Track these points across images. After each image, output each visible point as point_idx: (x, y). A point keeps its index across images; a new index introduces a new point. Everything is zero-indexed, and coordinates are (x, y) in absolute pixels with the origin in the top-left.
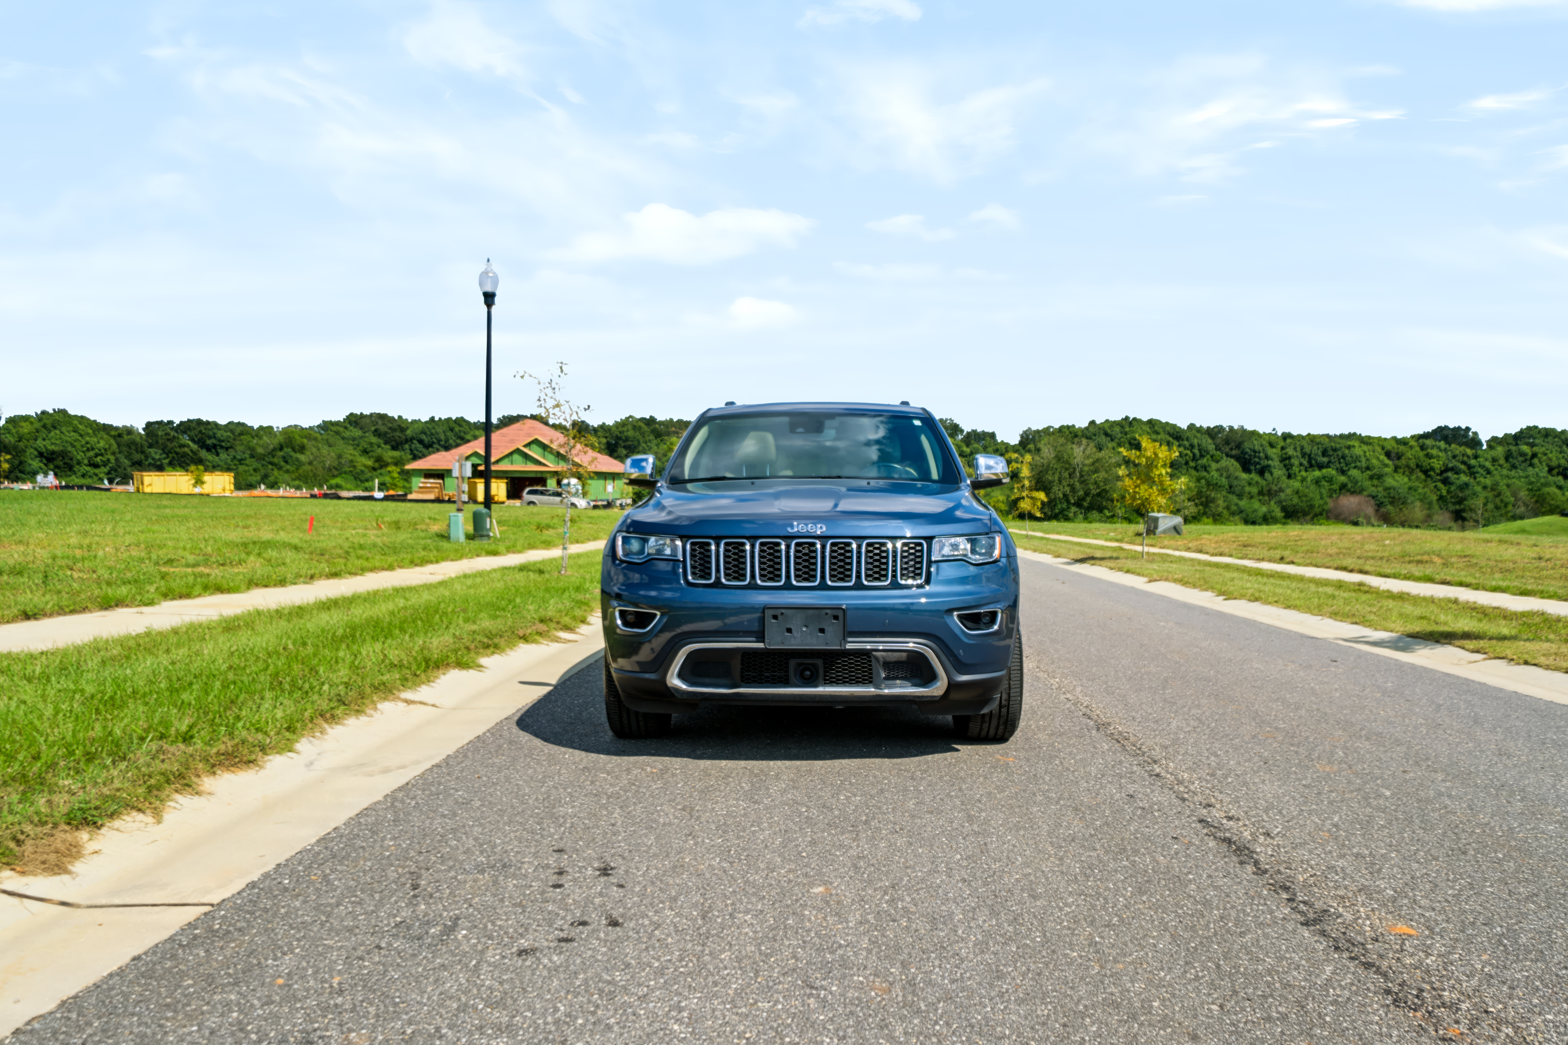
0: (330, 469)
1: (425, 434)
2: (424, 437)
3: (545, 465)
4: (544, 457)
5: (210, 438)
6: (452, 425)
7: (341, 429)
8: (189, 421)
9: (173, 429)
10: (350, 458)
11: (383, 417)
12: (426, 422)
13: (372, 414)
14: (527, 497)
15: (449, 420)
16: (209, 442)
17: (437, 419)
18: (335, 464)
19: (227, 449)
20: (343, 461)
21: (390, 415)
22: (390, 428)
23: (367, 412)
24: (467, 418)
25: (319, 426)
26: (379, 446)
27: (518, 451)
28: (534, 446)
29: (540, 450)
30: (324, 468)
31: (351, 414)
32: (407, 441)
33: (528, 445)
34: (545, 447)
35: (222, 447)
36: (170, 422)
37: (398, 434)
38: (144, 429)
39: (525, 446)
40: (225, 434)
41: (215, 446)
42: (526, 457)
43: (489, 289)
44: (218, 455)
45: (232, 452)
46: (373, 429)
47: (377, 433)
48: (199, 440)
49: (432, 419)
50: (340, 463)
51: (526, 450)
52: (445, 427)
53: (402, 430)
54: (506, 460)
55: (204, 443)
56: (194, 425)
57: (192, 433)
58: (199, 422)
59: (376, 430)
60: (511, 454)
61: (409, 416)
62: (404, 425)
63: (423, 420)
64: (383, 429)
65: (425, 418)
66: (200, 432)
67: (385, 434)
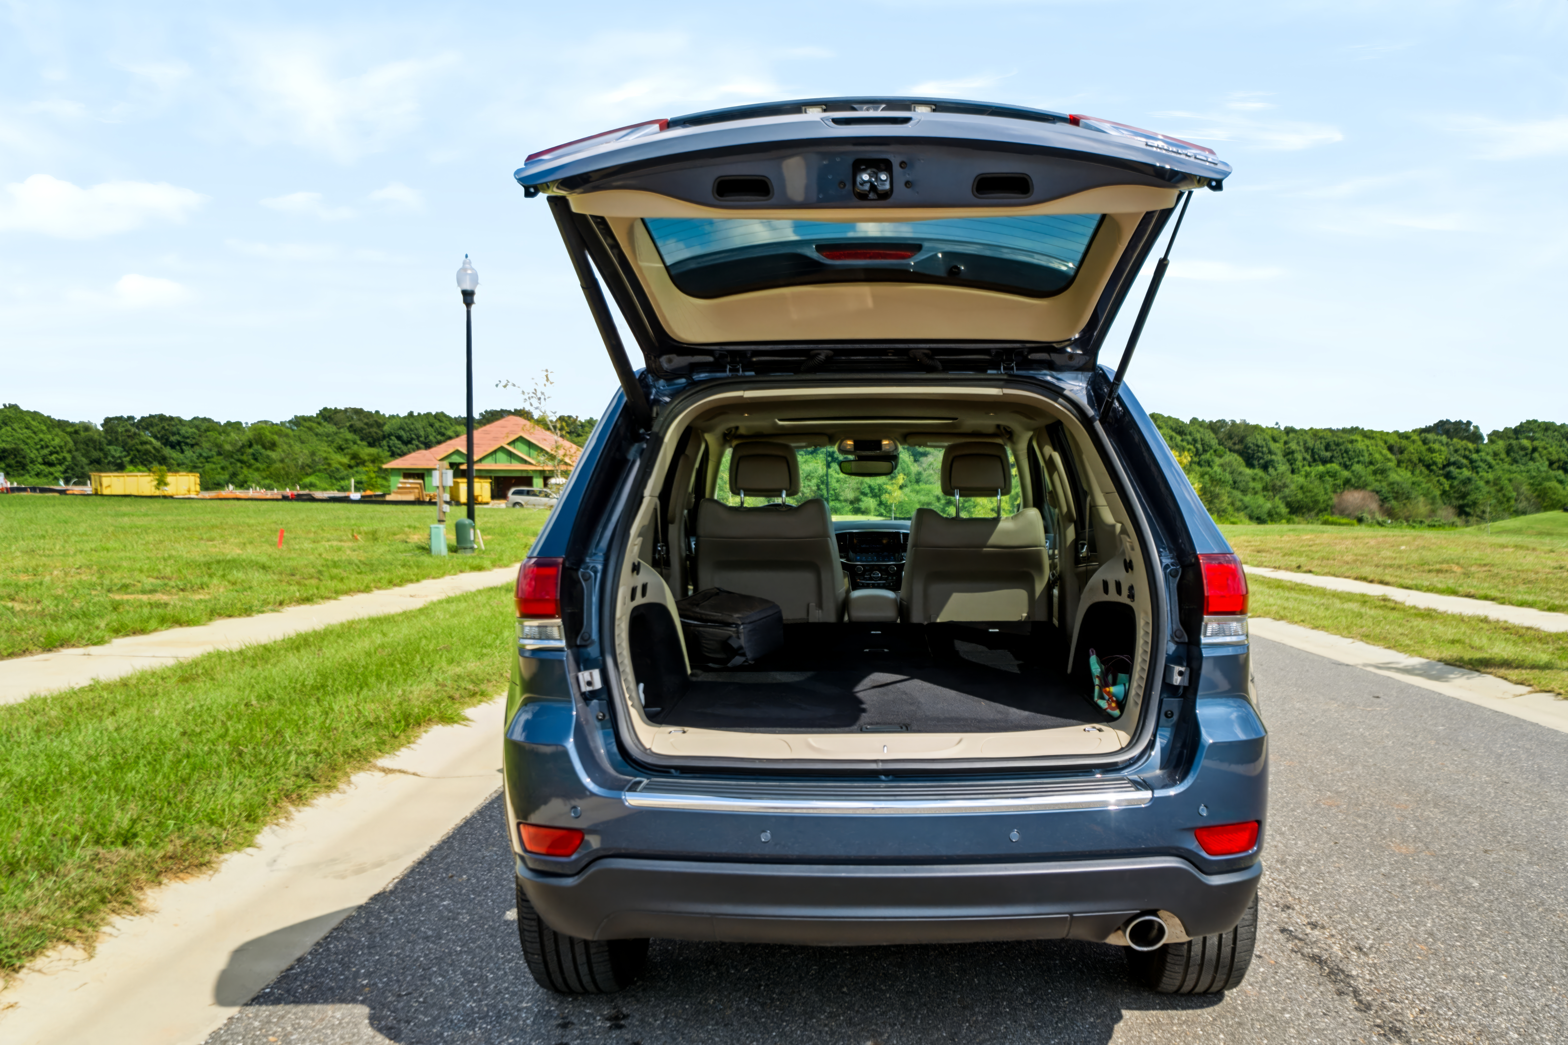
0: (303, 468)
1: (404, 430)
2: (402, 433)
3: (530, 464)
4: (529, 456)
5: (174, 434)
6: (432, 420)
7: (314, 425)
8: (151, 416)
9: (133, 425)
10: (324, 455)
11: (358, 412)
12: (405, 418)
13: (346, 410)
14: (512, 497)
15: (428, 415)
16: (173, 439)
17: (415, 414)
18: (309, 461)
19: (192, 446)
20: (317, 459)
21: (366, 410)
22: (366, 424)
23: (341, 407)
24: (447, 413)
25: (290, 422)
26: (355, 443)
27: (502, 449)
28: (518, 444)
29: (525, 448)
30: (296, 466)
31: (325, 409)
32: (384, 437)
33: (512, 443)
34: (530, 445)
35: (187, 444)
36: (131, 418)
37: (374, 430)
38: (102, 425)
39: (509, 444)
40: (190, 430)
41: (179, 443)
42: (511, 455)
43: (468, 287)
44: (182, 452)
45: (197, 449)
46: (348, 424)
47: (352, 429)
48: (162, 437)
49: (411, 414)
50: (313, 460)
51: (510, 448)
52: (425, 423)
53: (380, 425)
54: (489, 459)
55: (167, 440)
56: (156, 421)
57: (155, 430)
58: (162, 418)
59: (351, 426)
60: (495, 452)
61: (387, 412)
62: (380, 421)
63: (402, 415)
64: (359, 424)
65: (403, 413)
66: (163, 428)
67: (361, 430)
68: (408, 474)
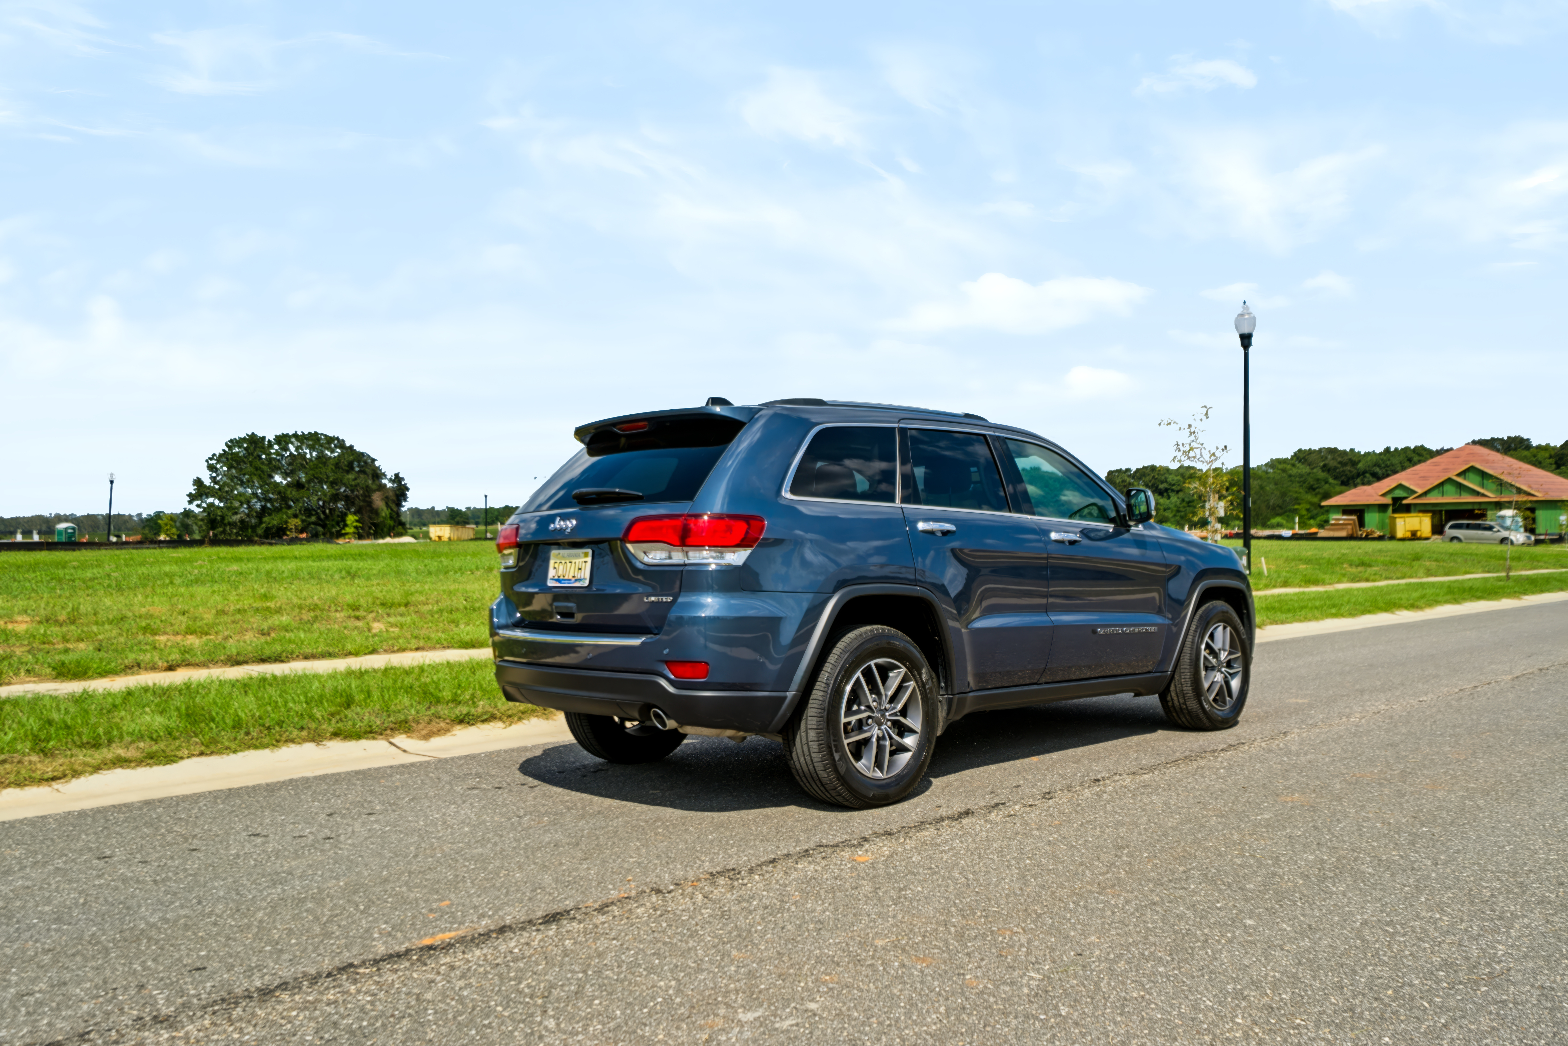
0: (1273, 508)
1: (1379, 466)
2: (1377, 470)
3: (1484, 495)
4: (1483, 487)
5: (1162, 482)
6: (1411, 455)
7: (1289, 467)
8: (1144, 467)
9: (1129, 476)
10: (1295, 495)
11: (1333, 451)
12: (1381, 454)
13: (1320, 450)
14: (1449, 532)
15: (1406, 449)
16: (1162, 486)
17: (1392, 449)
18: (1280, 502)
19: (1178, 492)
20: (1288, 499)
21: (1340, 448)
22: (1340, 463)
23: (1315, 447)
24: (1427, 446)
25: (1266, 465)
26: (1326, 482)
27: (1449, 480)
28: (1470, 475)
29: (1478, 479)
30: (1268, 507)
31: (1300, 451)
32: (1358, 475)
33: (1462, 474)
34: (1483, 475)
35: (1173, 491)
36: (1128, 470)
37: (1348, 468)
38: (1106, 478)
39: (1459, 475)
40: (1176, 478)
41: (1166, 490)
42: (1460, 487)
43: (1246, 331)
44: (1169, 498)
45: (1181, 494)
46: (1322, 464)
47: (1325, 468)
48: (1153, 485)
49: (1387, 450)
50: (1284, 501)
51: (1460, 480)
52: (1402, 458)
53: (1354, 463)
54: (1436, 492)
55: (1157, 487)
56: (1148, 471)
57: (1147, 479)
58: (1153, 468)
59: (1325, 466)
60: (1442, 484)
61: (1362, 449)
62: (1354, 459)
63: (1378, 452)
64: (1333, 464)
65: (1379, 450)
66: (1154, 477)
67: (1335, 468)
68: (1347, 510)
